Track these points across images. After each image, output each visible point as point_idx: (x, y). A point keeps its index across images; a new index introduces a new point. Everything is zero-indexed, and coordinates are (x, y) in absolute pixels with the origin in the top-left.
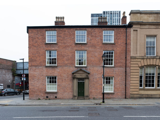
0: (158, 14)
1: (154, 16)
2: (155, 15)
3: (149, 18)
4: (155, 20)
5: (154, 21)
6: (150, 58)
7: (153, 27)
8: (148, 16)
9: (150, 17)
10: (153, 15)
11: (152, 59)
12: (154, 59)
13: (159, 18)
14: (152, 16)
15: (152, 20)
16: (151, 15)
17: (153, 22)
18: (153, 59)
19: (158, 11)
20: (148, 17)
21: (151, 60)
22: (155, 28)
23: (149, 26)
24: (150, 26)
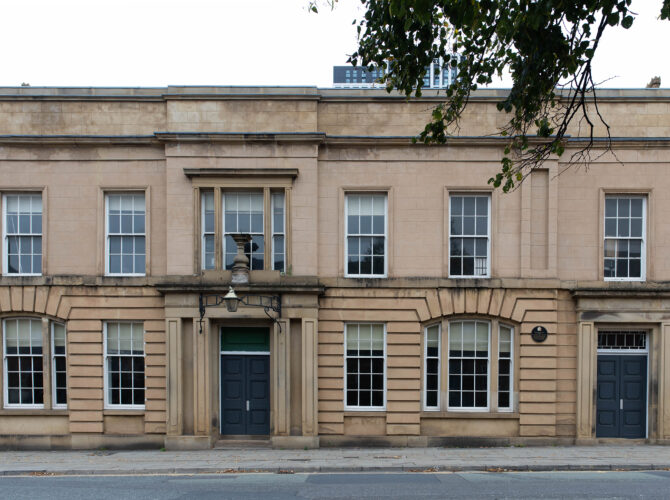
0: (48, 104)
1: (32, 112)
2: (36, 107)
3: (10, 119)
4: (34, 126)
5: (30, 129)
6: (10, 283)
7: (25, 155)
8: (4, 112)
9: (12, 113)
10: (26, 107)
11: (20, 289)
12: (26, 289)
13: (49, 118)
14: (21, 112)
15: (22, 126)
16: (17, 107)
17: (25, 134)
18: (23, 286)
19: (45, 88)
20: (5, 115)
21: (17, 291)
22: (35, 157)
23: (8, 149)
24: (14, 150)
